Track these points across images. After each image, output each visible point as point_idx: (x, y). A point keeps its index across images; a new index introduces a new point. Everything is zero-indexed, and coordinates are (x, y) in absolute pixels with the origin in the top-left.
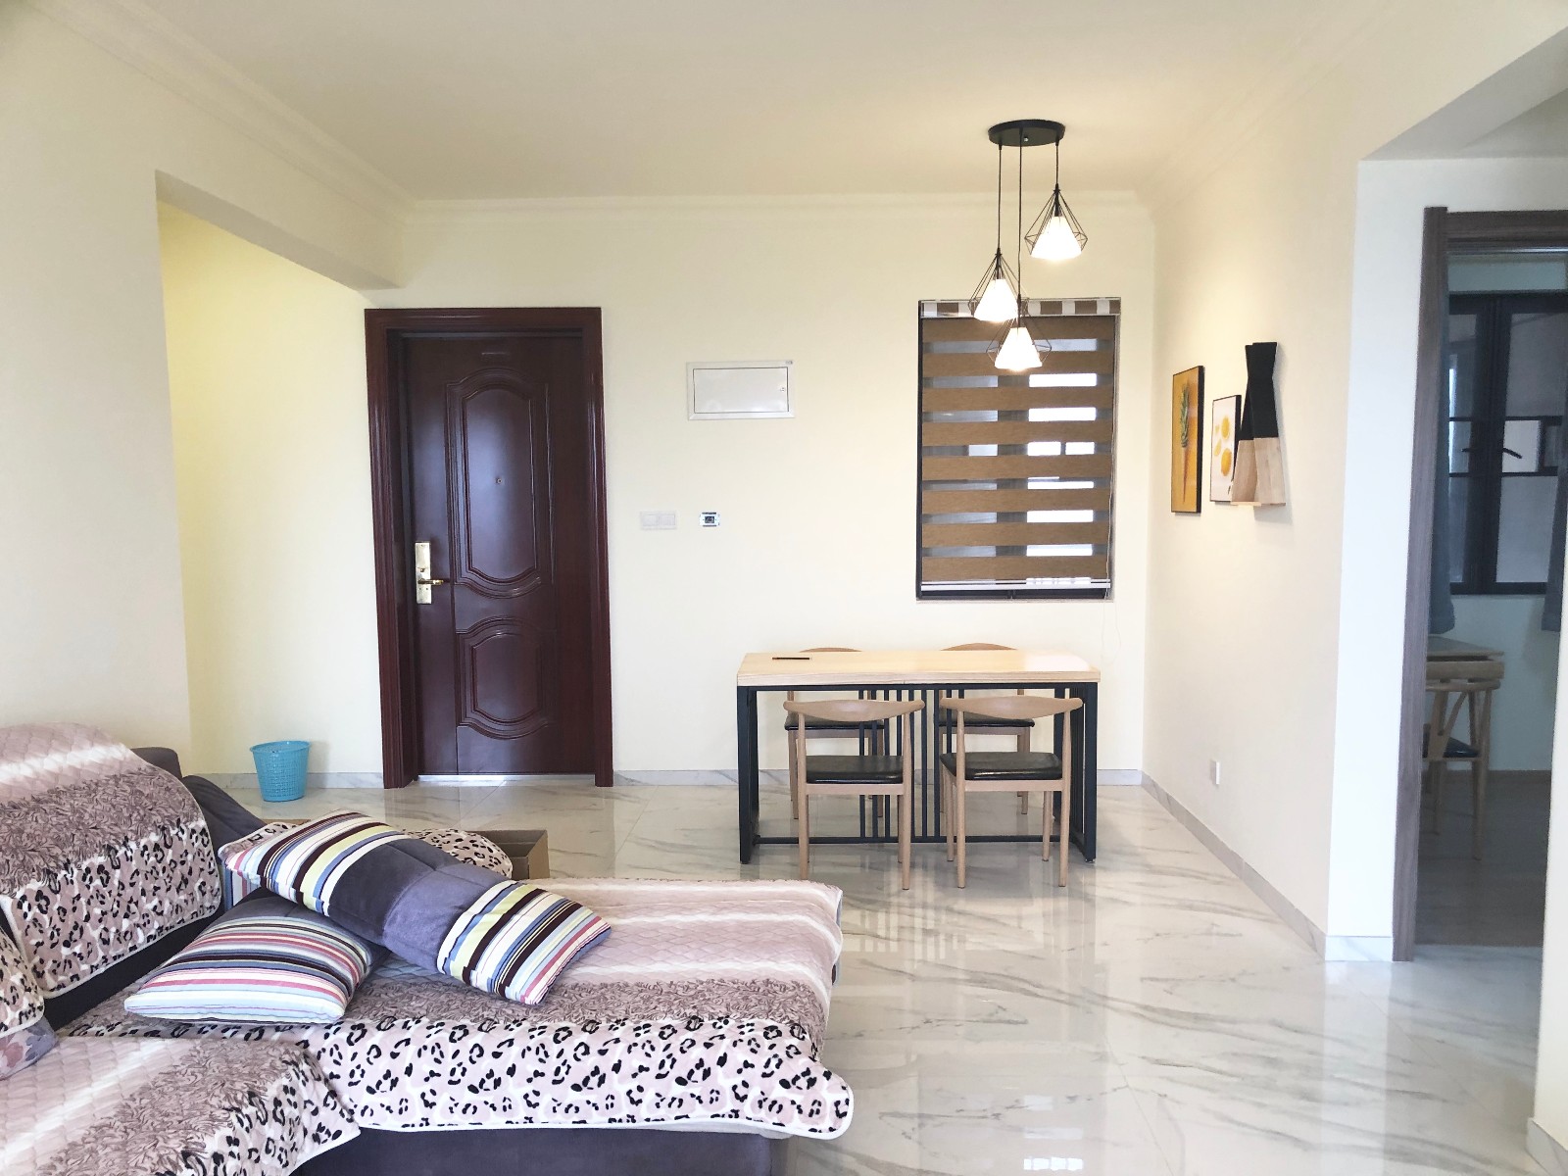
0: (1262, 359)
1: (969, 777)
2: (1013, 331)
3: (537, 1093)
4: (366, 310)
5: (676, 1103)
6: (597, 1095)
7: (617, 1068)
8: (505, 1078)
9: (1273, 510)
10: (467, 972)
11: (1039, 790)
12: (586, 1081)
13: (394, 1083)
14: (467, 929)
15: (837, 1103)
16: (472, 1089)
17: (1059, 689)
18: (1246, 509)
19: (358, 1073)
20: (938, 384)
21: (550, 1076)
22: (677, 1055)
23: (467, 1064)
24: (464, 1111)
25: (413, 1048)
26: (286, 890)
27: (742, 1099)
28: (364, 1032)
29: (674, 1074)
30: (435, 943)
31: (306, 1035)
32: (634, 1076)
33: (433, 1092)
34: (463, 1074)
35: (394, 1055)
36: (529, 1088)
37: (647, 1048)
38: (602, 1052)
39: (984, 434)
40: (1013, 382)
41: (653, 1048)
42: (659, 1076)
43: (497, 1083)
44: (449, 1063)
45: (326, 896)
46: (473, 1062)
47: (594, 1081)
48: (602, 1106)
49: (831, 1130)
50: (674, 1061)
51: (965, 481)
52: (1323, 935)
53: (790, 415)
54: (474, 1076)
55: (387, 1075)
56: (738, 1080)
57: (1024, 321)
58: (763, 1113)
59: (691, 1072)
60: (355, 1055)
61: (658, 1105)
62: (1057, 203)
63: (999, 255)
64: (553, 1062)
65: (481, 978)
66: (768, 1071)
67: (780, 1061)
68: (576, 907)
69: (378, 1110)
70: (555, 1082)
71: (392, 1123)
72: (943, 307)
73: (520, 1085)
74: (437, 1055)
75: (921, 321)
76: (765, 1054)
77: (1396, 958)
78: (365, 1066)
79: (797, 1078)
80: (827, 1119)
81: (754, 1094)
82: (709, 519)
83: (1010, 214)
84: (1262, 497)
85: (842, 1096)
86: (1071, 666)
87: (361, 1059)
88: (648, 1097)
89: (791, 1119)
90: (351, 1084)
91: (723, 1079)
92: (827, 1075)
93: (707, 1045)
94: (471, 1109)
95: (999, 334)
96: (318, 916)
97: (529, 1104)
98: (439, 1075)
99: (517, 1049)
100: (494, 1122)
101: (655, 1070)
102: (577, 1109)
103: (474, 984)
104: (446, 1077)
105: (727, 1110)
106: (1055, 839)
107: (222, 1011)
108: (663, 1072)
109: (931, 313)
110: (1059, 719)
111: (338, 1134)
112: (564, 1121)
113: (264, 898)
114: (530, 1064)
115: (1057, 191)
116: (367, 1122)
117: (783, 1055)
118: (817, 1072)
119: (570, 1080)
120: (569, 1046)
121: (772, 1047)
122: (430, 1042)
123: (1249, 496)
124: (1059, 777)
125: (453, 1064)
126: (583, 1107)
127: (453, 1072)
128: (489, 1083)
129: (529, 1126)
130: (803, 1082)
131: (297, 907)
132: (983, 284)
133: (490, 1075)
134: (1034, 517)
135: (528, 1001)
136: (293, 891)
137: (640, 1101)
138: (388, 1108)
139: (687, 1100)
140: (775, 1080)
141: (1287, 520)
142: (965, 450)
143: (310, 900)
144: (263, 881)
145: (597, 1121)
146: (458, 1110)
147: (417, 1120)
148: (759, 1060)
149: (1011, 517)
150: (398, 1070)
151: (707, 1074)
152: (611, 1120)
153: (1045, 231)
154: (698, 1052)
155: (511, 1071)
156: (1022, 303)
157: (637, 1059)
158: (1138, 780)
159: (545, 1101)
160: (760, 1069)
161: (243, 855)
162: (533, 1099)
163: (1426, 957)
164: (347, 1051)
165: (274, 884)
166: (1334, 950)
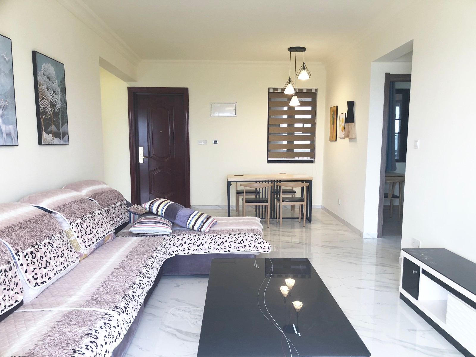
0: (351, 105)
1: (283, 201)
2: (294, 97)
3: (211, 246)
4: (128, 87)
5: (238, 248)
6: (222, 246)
7: (226, 241)
8: (204, 244)
9: (353, 139)
10: (193, 227)
11: (298, 204)
12: (220, 244)
13: (182, 245)
14: (193, 218)
15: (268, 247)
16: (198, 246)
17: (303, 181)
18: (347, 139)
19: (175, 243)
20: (273, 108)
21: (213, 243)
22: (238, 239)
23: (197, 241)
24: (196, 251)
25: (186, 239)
26: (155, 211)
27: (250, 247)
28: (175, 236)
29: (237, 242)
30: (186, 221)
31: (164, 237)
32: (230, 243)
33: (190, 247)
34: (196, 243)
35: (182, 240)
36: (209, 246)
37: (232, 238)
38: (223, 238)
39: (284, 121)
40: (291, 108)
41: (233, 238)
42: (234, 243)
43: (203, 245)
44: (193, 241)
45: (163, 212)
46: (198, 241)
47: (222, 244)
48: (223, 249)
49: (268, 251)
50: (237, 240)
51: (279, 133)
52: (362, 233)
53: (236, 116)
54: (198, 244)
55: (181, 244)
56: (249, 243)
57: (296, 94)
58: (255, 249)
59: (241, 242)
60: (174, 240)
61: (234, 248)
62: (304, 66)
63: (290, 78)
64: (214, 240)
65: (196, 228)
66: (255, 241)
67: (258, 240)
68: (210, 217)
69: (179, 251)
70: (214, 244)
71: (182, 253)
72: (274, 89)
73: (207, 245)
74: (191, 240)
75: (269, 93)
76: (254, 238)
77: (378, 237)
78: (176, 242)
79: (261, 242)
80: (267, 249)
81: (252, 246)
82: (215, 142)
83: (293, 67)
84: (351, 136)
85: (269, 246)
86: (306, 176)
87: (175, 241)
88: (232, 247)
89: (260, 250)
90: (173, 246)
91: (247, 243)
92: (266, 242)
93: (243, 237)
94: (197, 250)
95: (290, 98)
96: (161, 216)
97: (209, 249)
98: (191, 243)
99: (206, 238)
100: (202, 252)
101: (234, 241)
102: (218, 249)
103: (194, 229)
104: (193, 244)
105: (247, 249)
106: (302, 218)
107: (148, 231)
108: (235, 242)
109: (271, 91)
110: (302, 188)
111: (172, 255)
112: (216, 252)
113: (150, 213)
114: (209, 241)
115: (304, 63)
116: (177, 253)
117: (258, 238)
118: (264, 241)
119: (217, 244)
120: (217, 238)
121: (256, 237)
122: (189, 238)
123: (348, 136)
124: (304, 201)
125: (194, 241)
126: (220, 249)
127: (194, 243)
128: (201, 245)
129: (209, 253)
130: (262, 243)
131: (157, 214)
132: (286, 85)
133: (201, 243)
134: (296, 142)
135: (206, 231)
136: (156, 211)
137: (231, 247)
138: (181, 250)
139: (240, 247)
140: (257, 243)
141: (356, 142)
142: (279, 125)
143: (160, 213)
144: (150, 209)
145: (222, 252)
146: (195, 250)
147: (187, 253)
148: (253, 239)
149: (290, 142)
150: (183, 243)
151: (244, 242)
152: (225, 251)
153: (301, 73)
154: (242, 238)
155: (206, 242)
156: (295, 89)
157: (230, 239)
158: (320, 207)
159: (212, 248)
160: (254, 241)
161: (145, 205)
162: (210, 248)
163: (384, 238)
164: (173, 239)
165: (152, 210)
166: (365, 236)
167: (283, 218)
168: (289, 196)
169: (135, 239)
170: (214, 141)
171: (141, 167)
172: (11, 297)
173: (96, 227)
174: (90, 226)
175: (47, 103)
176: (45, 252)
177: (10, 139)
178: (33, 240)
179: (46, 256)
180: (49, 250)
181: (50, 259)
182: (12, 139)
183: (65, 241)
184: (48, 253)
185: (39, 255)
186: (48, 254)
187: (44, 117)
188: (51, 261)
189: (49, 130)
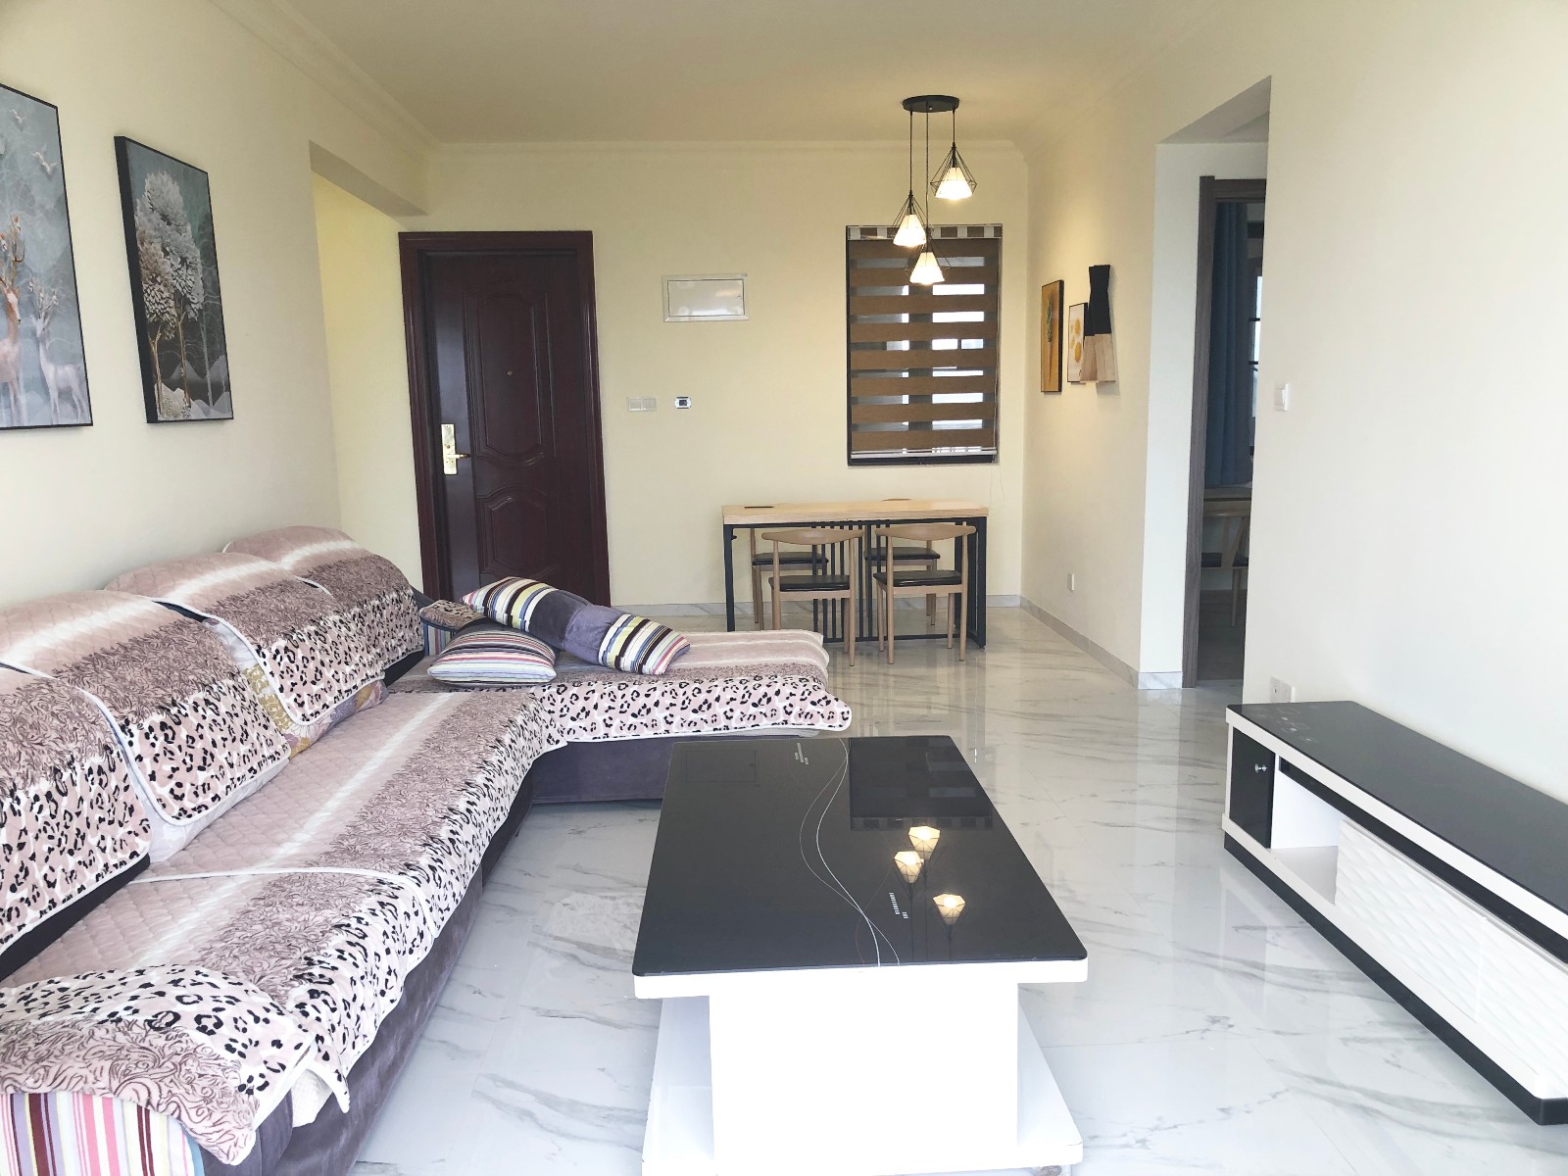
0: (1100, 277)
1: (896, 584)
2: (923, 255)
3: (672, 716)
4: (399, 233)
5: (752, 717)
6: (706, 715)
7: (718, 699)
8: (653, 708)
9: (1107, 386)
10: (618, 659)
11: (943, 592)
12: (701, 707)
13: (588, 714)
14: (616, 635)
15: (843, 713)
16: (634, 715)
17: (959, 521)
18: (1091, 386)
19: (565, 709)
20: (864, 292)
21: (679, 705)
22: (752, 691)
23: (630, 701)
24: (629, 729)
25: (597, 695)
26: (501, 615)
27: (789, 713)
28: (566, 688)
29: (751, 701)
30: (598, 642)
31: (532, 690)
32: (728, 703)
33: (611, 719)
34: (628, 707)
35: (586, 699)
36: (667, 713)
37: (734, 689)
38: (709, 692)
39: (900, 332)
40: (921, 292)
41: (737, 688)
42: (742, 703)
43: (649, 711)
44: (619, 701)
45: (528, 617)
46: (634, 700)
47: (705, 707)
48: (709, 721)
49: (840, 726)
50: (750, 694)
51: (884, 371)
52: (1137, 673)
53: (746, 317)
54: (635, 707)
55: (583, 709)
56: (787, 703)
57: (932, 246)
58: (802, 720)
59: (760, 700)
60: (563, 700)
61: (742, 720)
62: (954, 157)
63: (911, 196)
64: (681, 698)
65: (627, 662)
66: (803, 697)
67: (810, 692)
68: (669, 631)
69: (578, 730)
70: (682, 709)
71: (586, 738)
72: (865, 231)
73: (662, 712)
74: (612, 697)
75: (847, 242)
76: (801, 689)
77: (1184, 685)
78: (570, 705)
79: (820, 700)
80: (838, 720)
81: (796, 710)
82: (683, 402)
83: (919, 157)
84: (1100, 377)
85: (845, 710)
86: (968, 506)
87: (567, 702)
88: (737, 714)
89: (818, 721)
90: (561, 716)
91: (779, 703)
92: (837, 700)
93: (768, 686)
94: (633, 727)
95: (912, 257)
96: (523, 630)
97: (667, 722)
98: (614, 708)
99: (658, 692)
100: (647, 734)
101: (739, 700)
102: (695, 723)
103: (622, 666)
104: (618, 709)
105: (781, 720)
106: (957, 636)
107: (485, 675)
108: (744, 700)
109: (856, 236)
110: (959, 541)
111: (558, 742)
112: (688, 732)
113: (487, 621)
114: (667, 700)
115: (954, 148)
116: (571, 738)
117: (811, 689)
118: (831, 697)
119: (692, 707)
120: (689, 690)
121: (805, 686)
122: (607, 691)
123: (1093, 377)
124: (960, 583)
125: (622, 702)
126: (699, 722)
127: (622, 706)
128: (644, 711)
129: (667, 735)
130: (823, 702)
131: (508, 625)
132: (900, 218)
133: (644, 706)
134: (938, 399)
135: (657, 673)
136: (505, 615)
137: (732, 717)
138: (584, 729)
139: (758, 716)
140: (808, 702)
141: (1116, 393)
142: (884, 347)
143: (517, 621)
144: (486, 610)
145: (707, 730)
146: (625, 728)
147: (601, 734)
148: (798, 692)
149: (921, 399)
150: (589, 706)
151: (769, 700)
152: (715, 729)
153: (945, 178)
154: (763, 690)
155: (657, 704)
156: (928, 230)
157: (729, 694)
158: (1018, 603)
159: (677, 720)
160: (799, 697)
161: (472, 595)
162: (669, 719)
163: (1203, 686)
164: (558, 698)
165: (494, 612)
166: (1146, 683)
167: (896, 638)
168: (919, 567)
169: (445, 697)
170: (678, 401)
171: (449, 489)
172: (118, 843)
173: (331, 662)
174: (313, 658)
175: (166, 294)
176: (199, 725)
177: (69, 407)
178: (163, 693)
179: (201, 737)
180: (209, 720)
181: (214, 744)
182: (74, 406)
183: (247, 699)
184: (206, 728)
185: (182, 733)
186: (206, 731)
187: (158, 337)
188: (215, 751)
189: (175, 376)
